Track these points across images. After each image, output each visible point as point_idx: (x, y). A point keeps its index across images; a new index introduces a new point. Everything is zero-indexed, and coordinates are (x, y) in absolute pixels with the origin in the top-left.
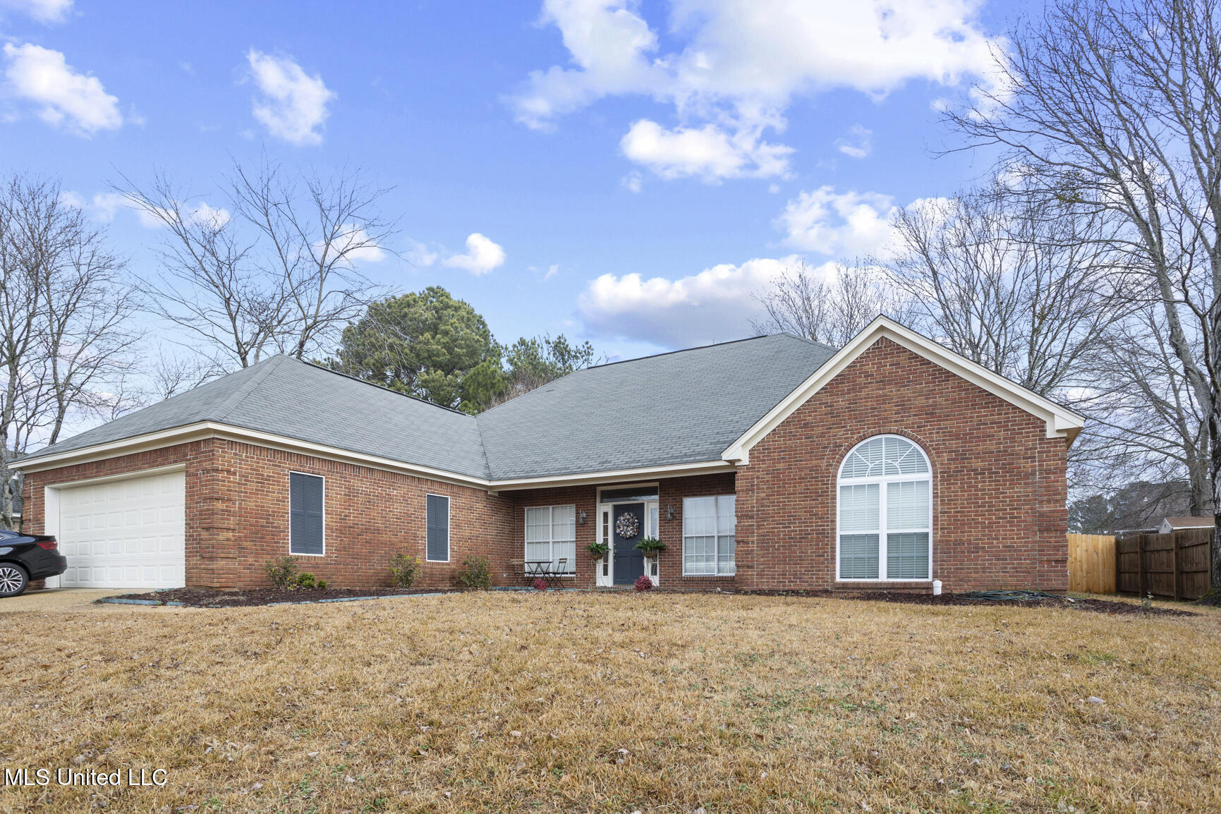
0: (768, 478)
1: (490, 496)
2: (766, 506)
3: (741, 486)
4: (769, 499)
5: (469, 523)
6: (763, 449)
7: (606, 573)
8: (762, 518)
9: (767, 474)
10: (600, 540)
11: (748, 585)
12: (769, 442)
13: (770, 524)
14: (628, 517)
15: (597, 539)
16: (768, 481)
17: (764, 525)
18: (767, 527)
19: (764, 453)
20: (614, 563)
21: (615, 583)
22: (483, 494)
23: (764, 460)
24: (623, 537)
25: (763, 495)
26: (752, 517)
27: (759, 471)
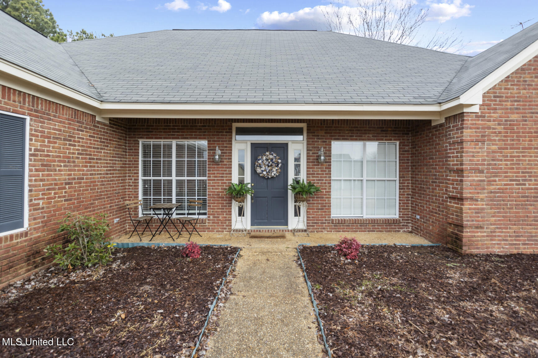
0: (500, 128)
1: (98, 122)
2: (498, 160)
3: (470, 136)
4: (501, 153)
5: (67, 160)
6: (495, 97)
7: (241, 212)
8: (493, 173)
9: (499, 124)
10: (235, 180)
11: (478, 248)
12: (501, 89)
13: (503, 180)
14: (271, 157)
15: (233, 178)
16: (500, 133)
17: (495, 181)
18: (499, 183)
19: (495, 101)
20: (252, 203)
21: (252, 224)
22: (90, 119)
23: (495, 109)
24: (263, 177)
25: (494, 147)
26: (482, 172)
27: (489, 121)
